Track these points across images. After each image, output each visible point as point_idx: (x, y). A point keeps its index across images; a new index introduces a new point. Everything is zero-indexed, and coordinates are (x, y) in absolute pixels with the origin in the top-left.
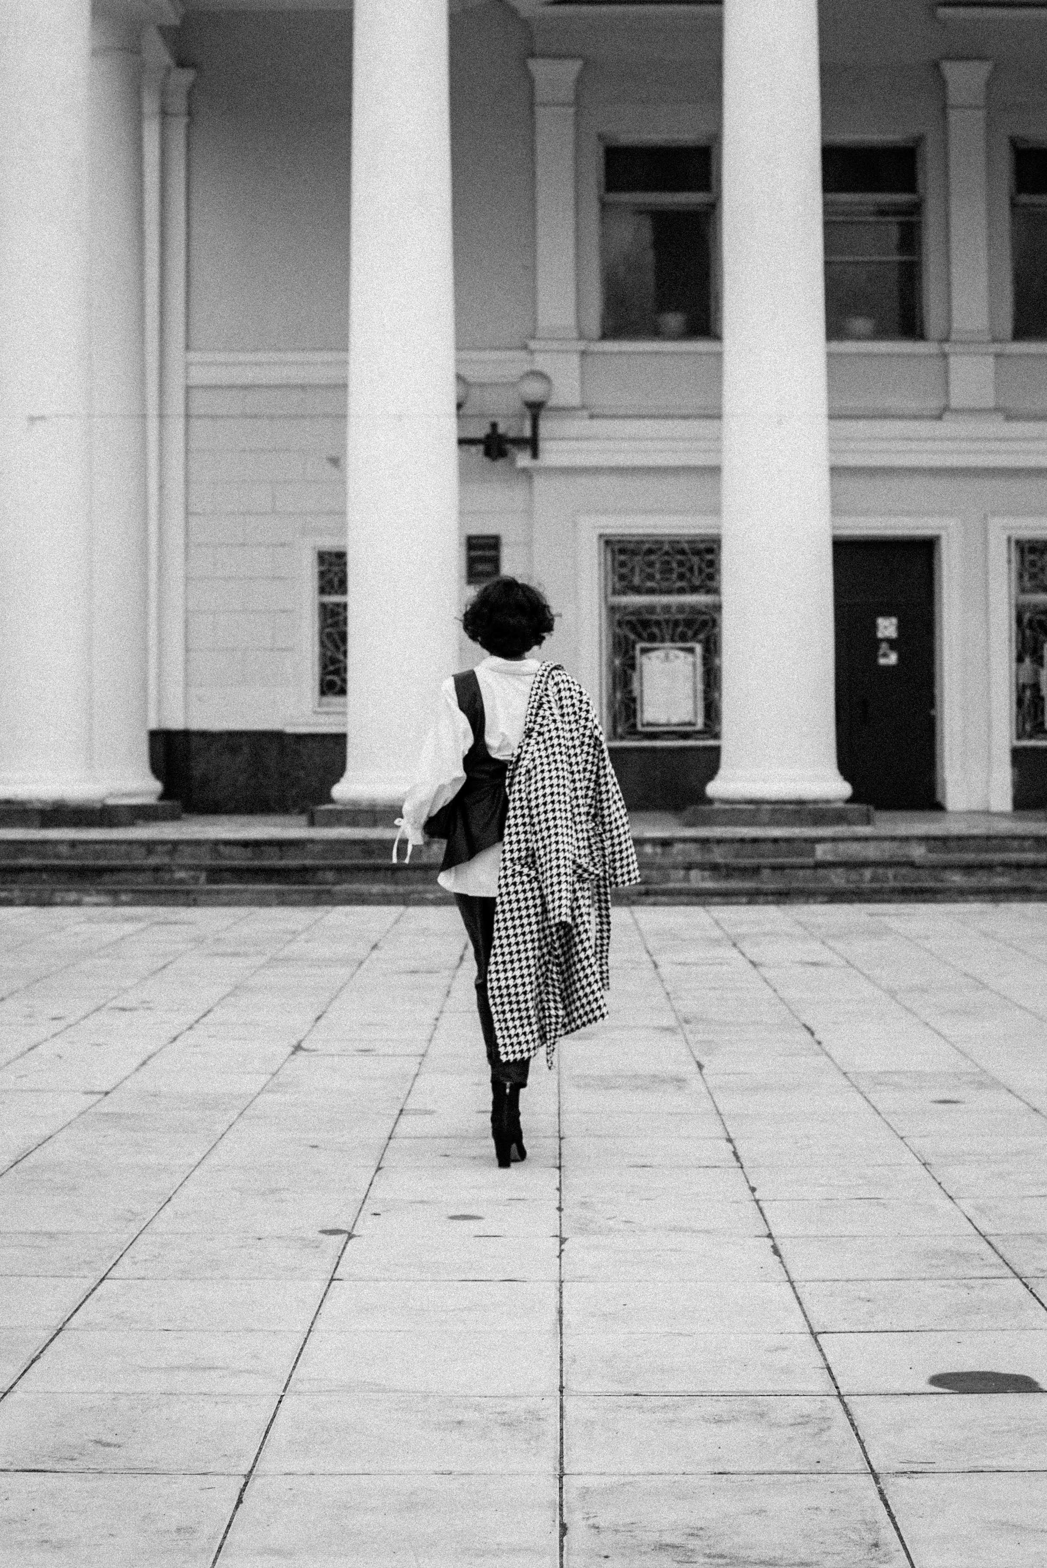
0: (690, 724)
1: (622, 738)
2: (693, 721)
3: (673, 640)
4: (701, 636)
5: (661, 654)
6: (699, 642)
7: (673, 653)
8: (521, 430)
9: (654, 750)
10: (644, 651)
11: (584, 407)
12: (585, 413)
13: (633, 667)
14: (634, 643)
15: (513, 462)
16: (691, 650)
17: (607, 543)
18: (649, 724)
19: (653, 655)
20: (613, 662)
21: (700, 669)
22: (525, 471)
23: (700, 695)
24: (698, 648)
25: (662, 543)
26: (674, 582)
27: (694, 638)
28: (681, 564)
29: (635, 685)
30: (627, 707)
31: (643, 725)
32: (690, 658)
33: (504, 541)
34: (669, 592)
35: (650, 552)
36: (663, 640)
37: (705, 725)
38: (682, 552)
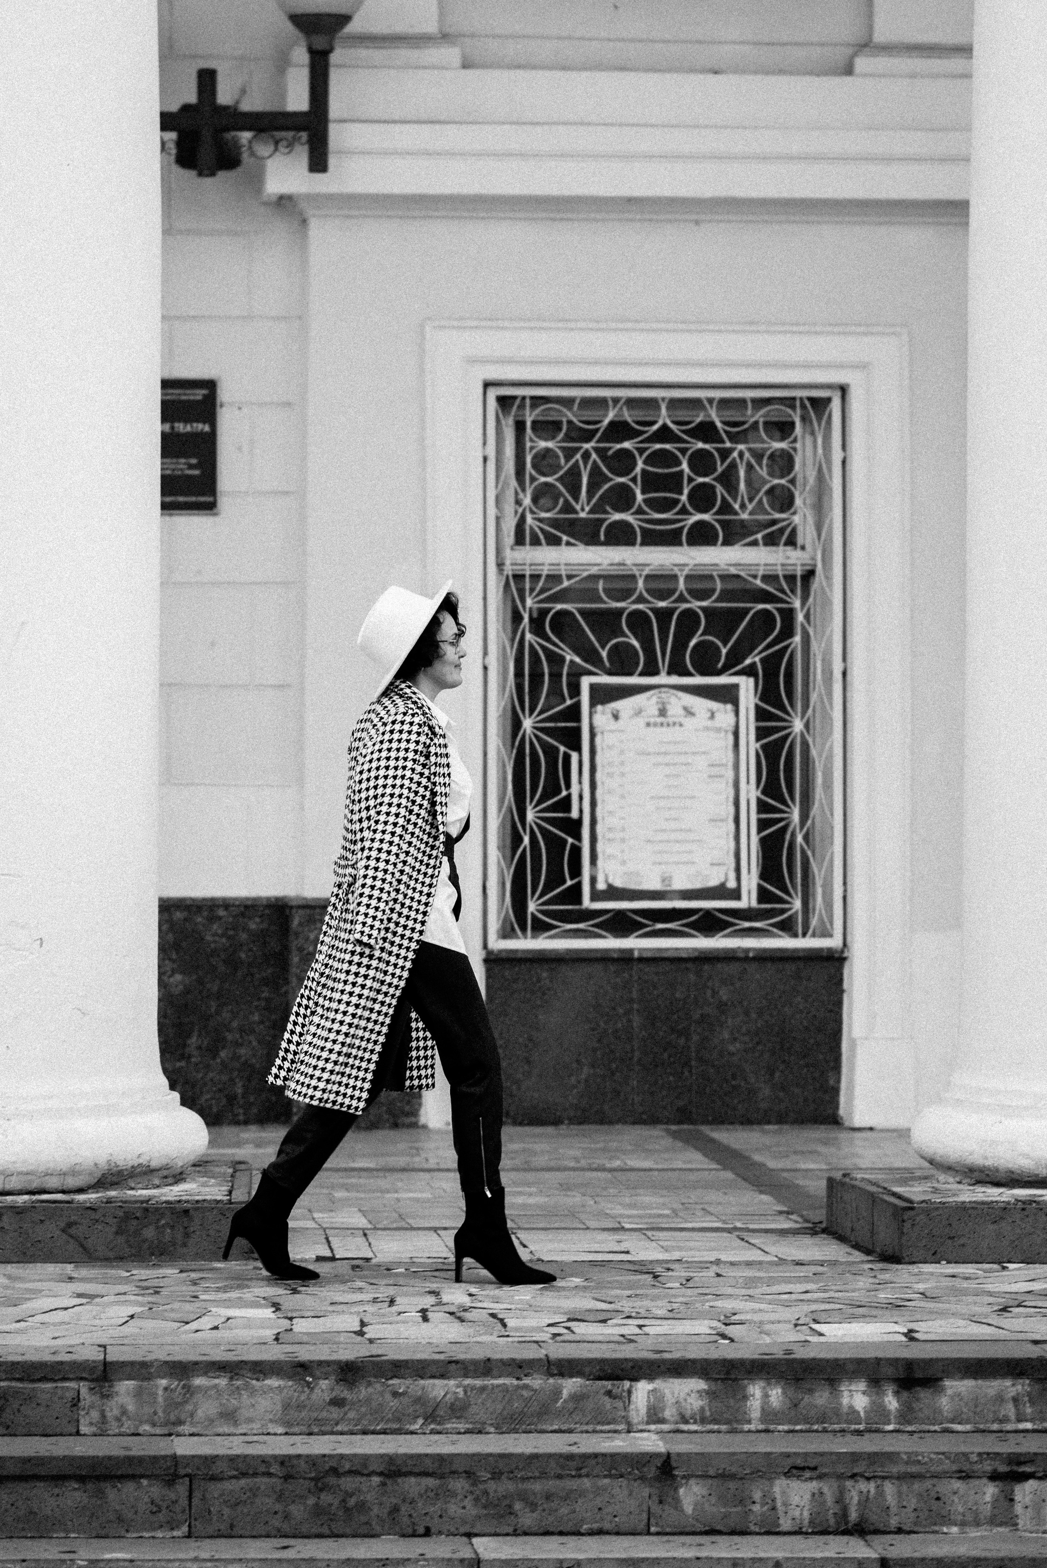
0: (720, 892)
1: (540, 927)
2: (732, 884)
3: (677, 668)
4: (754, 659)
5: (647, 702)
6: (750, 672)
7: (678, 702)
8: (282, 95)
9: (625, 958)
10: (602, 695)
11: (445, 37)
12: (452, 54)
13: (573, 740)
14: (576, 675)
15: (257, 180)
16: (728, 695)
17: (504, 402)
18: (613, 893)
19: (624, 705)
20: (517, 724)
21: (750, 745)
22: (284, 202)
23: (751, 816)
24: (747, 688)
25: (652, 404)
26: (684, 511)
27: (732, 662)
28: (702, 462)
29: (578, 787)
30: (555, 845)
31: (596, 896)
32: (724, 714)
33: (224, 394)
34: (671, 539)
35: (619, 430)
36: (651, 670)
37: (763, 895)
38: (706, 431)
